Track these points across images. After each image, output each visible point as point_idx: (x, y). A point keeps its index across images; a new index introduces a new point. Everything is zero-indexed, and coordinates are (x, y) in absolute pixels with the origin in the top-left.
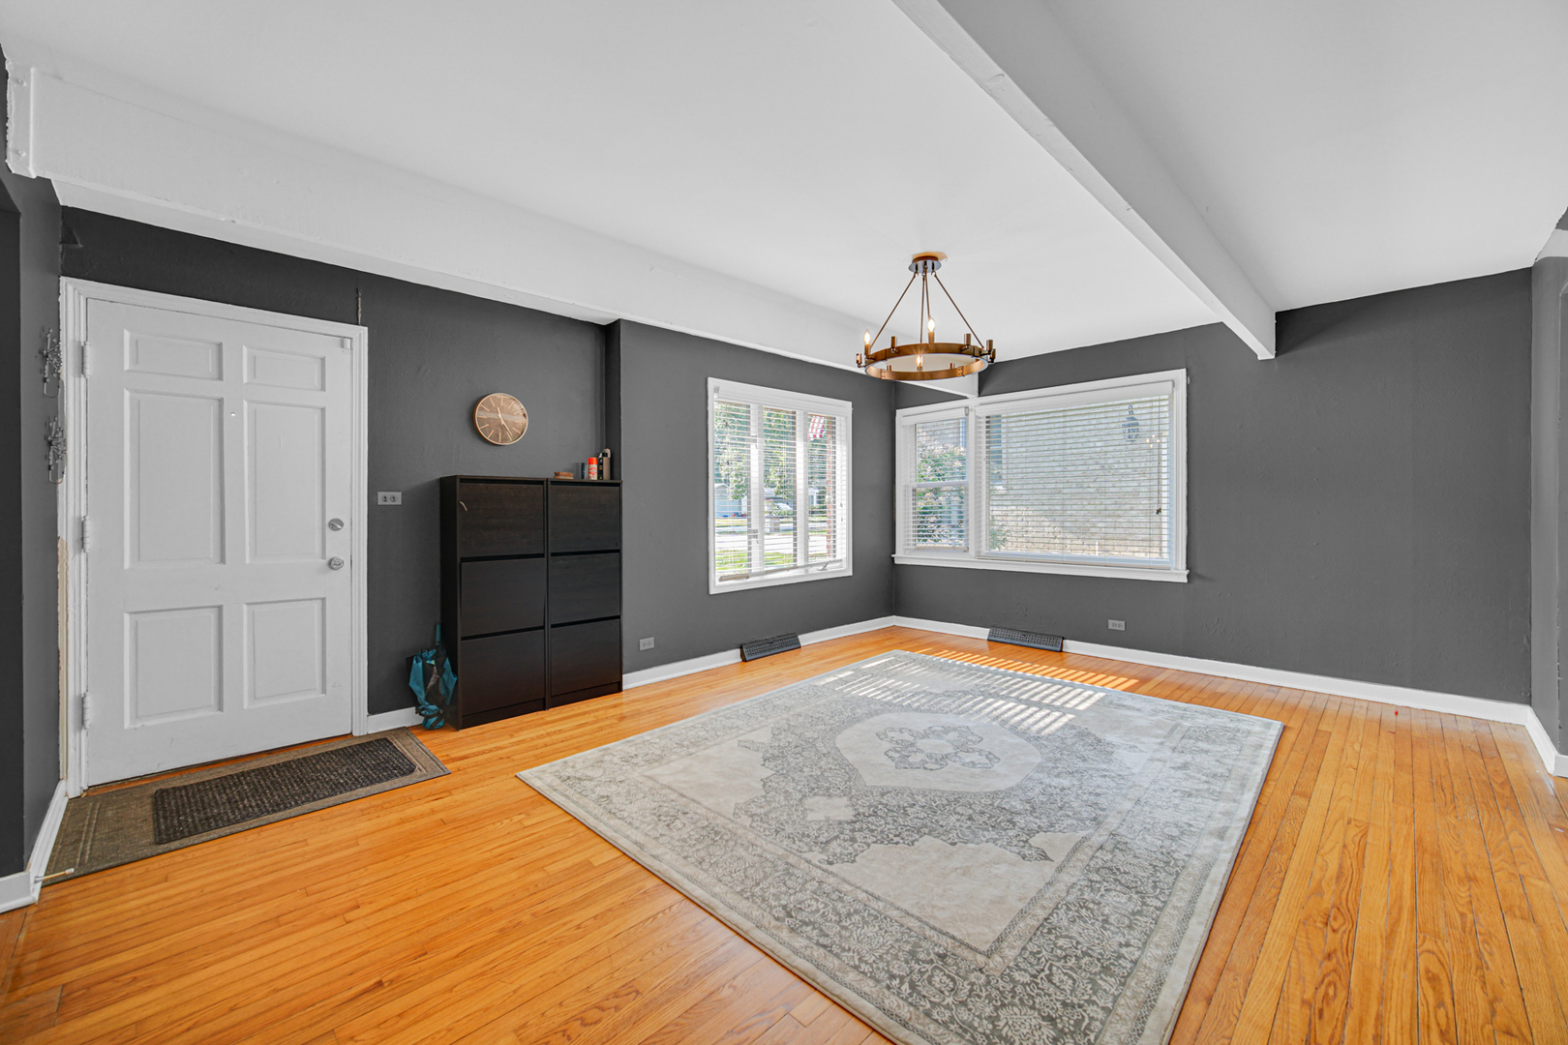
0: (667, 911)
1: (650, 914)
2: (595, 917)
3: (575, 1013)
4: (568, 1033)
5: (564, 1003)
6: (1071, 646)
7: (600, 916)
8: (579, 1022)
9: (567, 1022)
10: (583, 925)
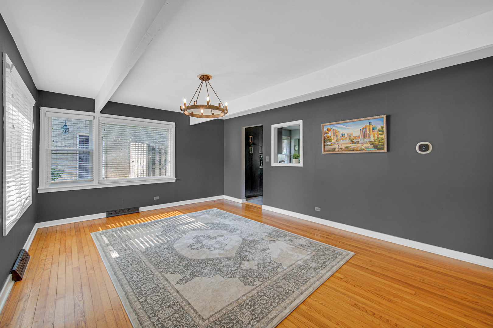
0: (317, 301)
1: (321, 306)
2: (330, 320)
3: (372, 317)
4: (380, 317)
5: (371, 320)
6: (142, 209)
7: (329, 319)
8: (374, 315)
9: (377, 318)
10: (336, 323)
